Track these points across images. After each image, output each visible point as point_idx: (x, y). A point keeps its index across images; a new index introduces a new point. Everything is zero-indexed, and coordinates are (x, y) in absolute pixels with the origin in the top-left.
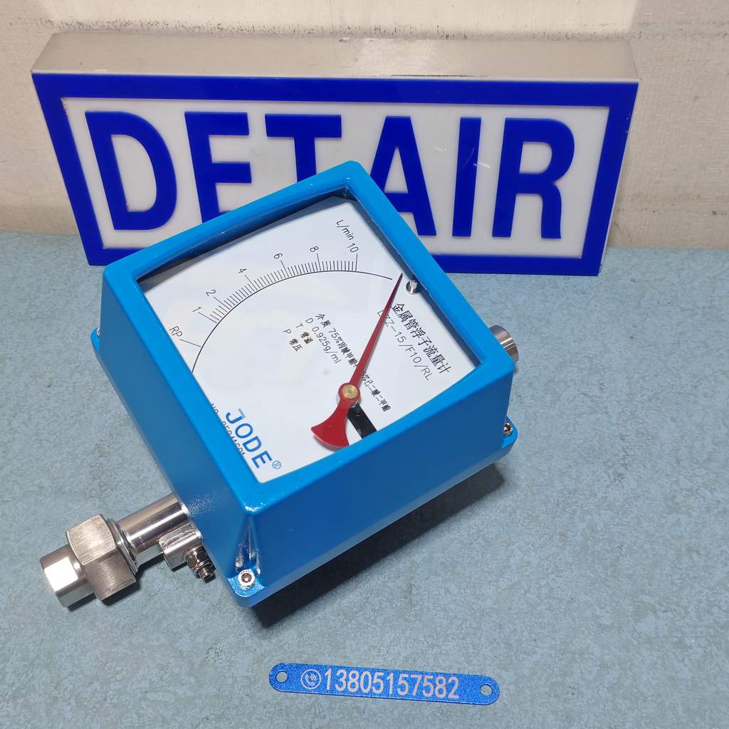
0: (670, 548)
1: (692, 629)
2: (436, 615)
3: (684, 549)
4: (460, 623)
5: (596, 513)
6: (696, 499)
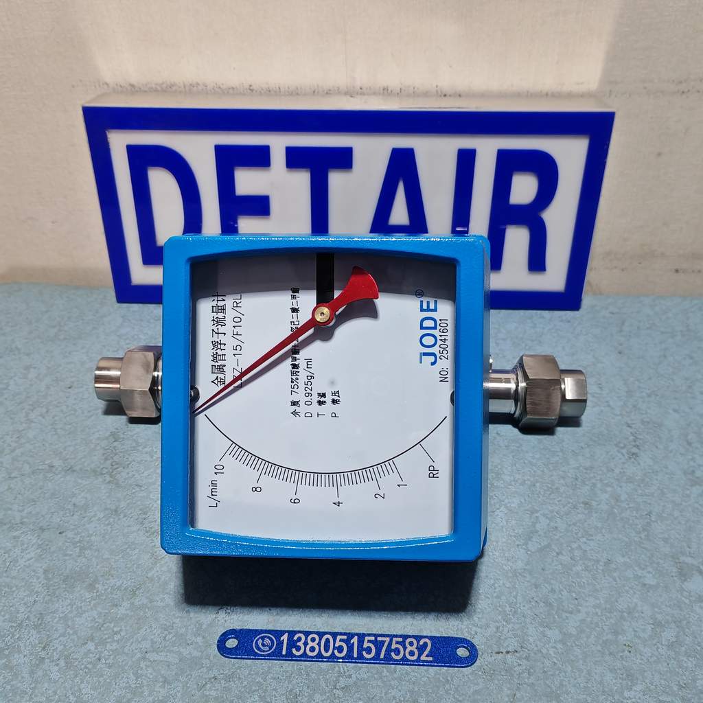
5: (617, 485)
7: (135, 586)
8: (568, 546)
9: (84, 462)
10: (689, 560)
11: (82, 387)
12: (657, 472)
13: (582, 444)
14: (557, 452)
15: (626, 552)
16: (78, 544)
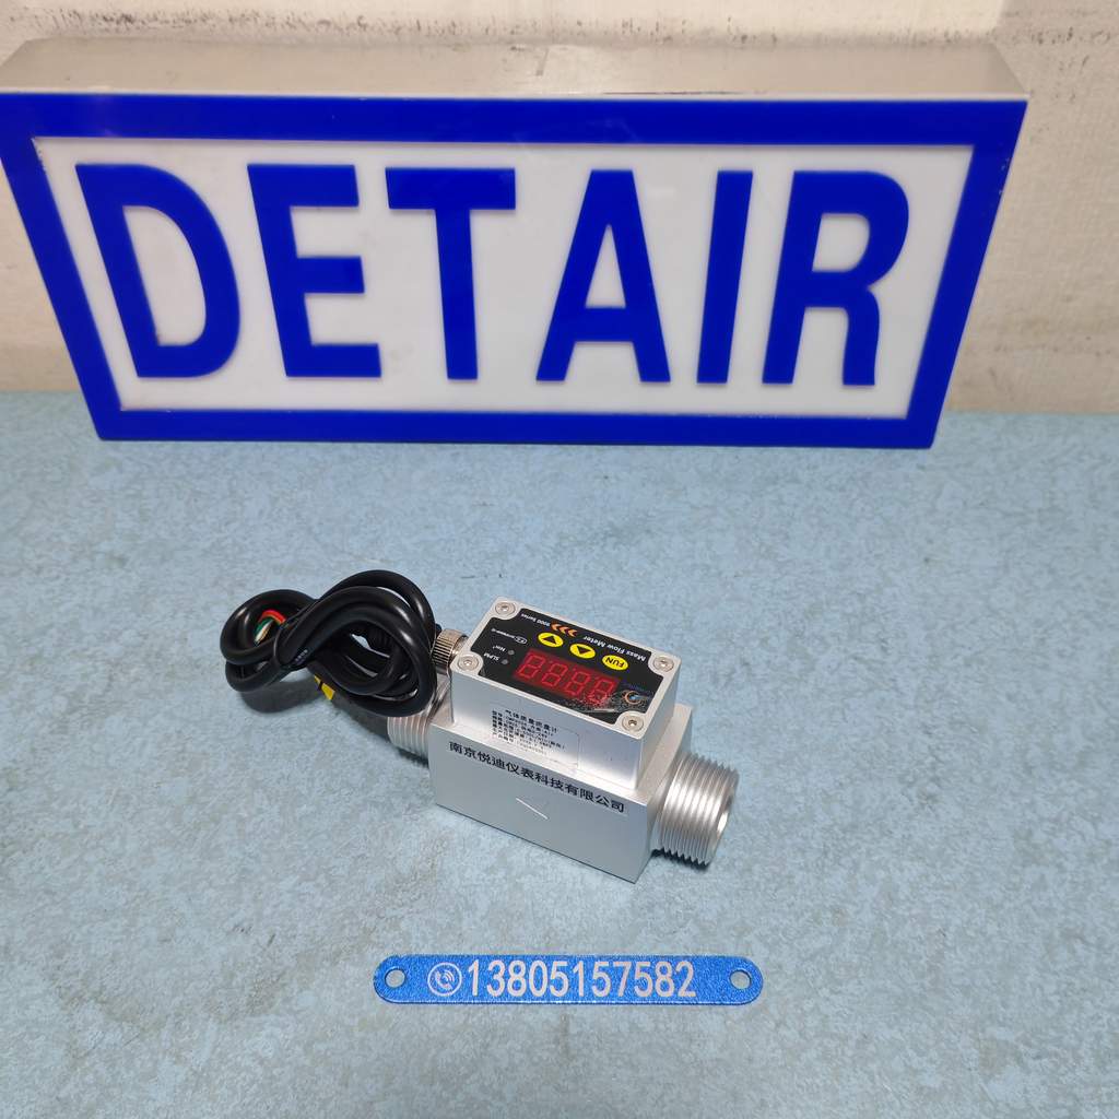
0: (1033, 933)
1: (1091, 1090)
2: (615, 1076)
3: (1057, 934)
5: (895, 865)
6: (1068, 838)
8: (796, 1006)
10: (1000, 1033)
12: (968, 833)
13: (841, 777)
14: (796, 794)
15: (896, 1018)
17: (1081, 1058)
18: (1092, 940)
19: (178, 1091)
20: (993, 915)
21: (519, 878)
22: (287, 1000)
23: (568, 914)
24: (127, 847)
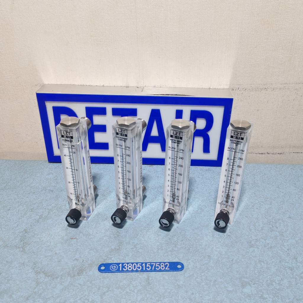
0: (252, 261)
1: (266, 291)
2: (159, 288)
3: (258, 261)
4: (169, 291)
5: (221, 248)
6: (260, 243)
7: (28, 296)
8: (200, 275)
9: (12, 243)
10: (246, 280)
11: (14, 210)
12: (237, 242)
15: (222, 277)
16: (7, 278)
17: (263, 284)
18: (265, 262)
19: (61, 290)
20: (243, 257)
21: (138, 250)
22: (86, 273)
23: (149, 257)
24: (51, 244)
